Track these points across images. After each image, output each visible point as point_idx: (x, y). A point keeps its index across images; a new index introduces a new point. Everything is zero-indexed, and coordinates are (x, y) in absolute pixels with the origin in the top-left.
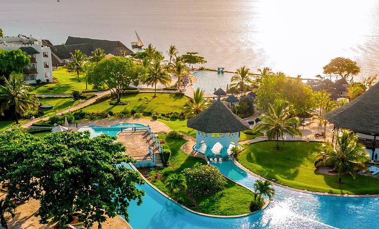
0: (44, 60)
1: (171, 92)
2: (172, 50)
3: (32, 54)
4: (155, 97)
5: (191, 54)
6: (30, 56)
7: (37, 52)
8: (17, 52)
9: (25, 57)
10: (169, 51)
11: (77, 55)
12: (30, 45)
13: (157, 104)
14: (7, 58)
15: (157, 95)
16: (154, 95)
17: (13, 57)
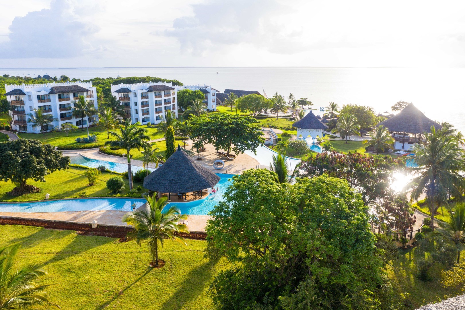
0: (212, 97)
1: (287, 118)
2: (291, 96)
3: (206, 93)
4: (277, 120)
5: (303, 99)
6: (205, 94)
7: (208, 93)
8: (198, 91)
9: (202, 94)
10: (289, 97)
11: (231, 95)
12: (205, 89)
13: (278, 123)
14: (192, 94)
15: (278, 119)
16: (276, 119)
17: (196, 94)
